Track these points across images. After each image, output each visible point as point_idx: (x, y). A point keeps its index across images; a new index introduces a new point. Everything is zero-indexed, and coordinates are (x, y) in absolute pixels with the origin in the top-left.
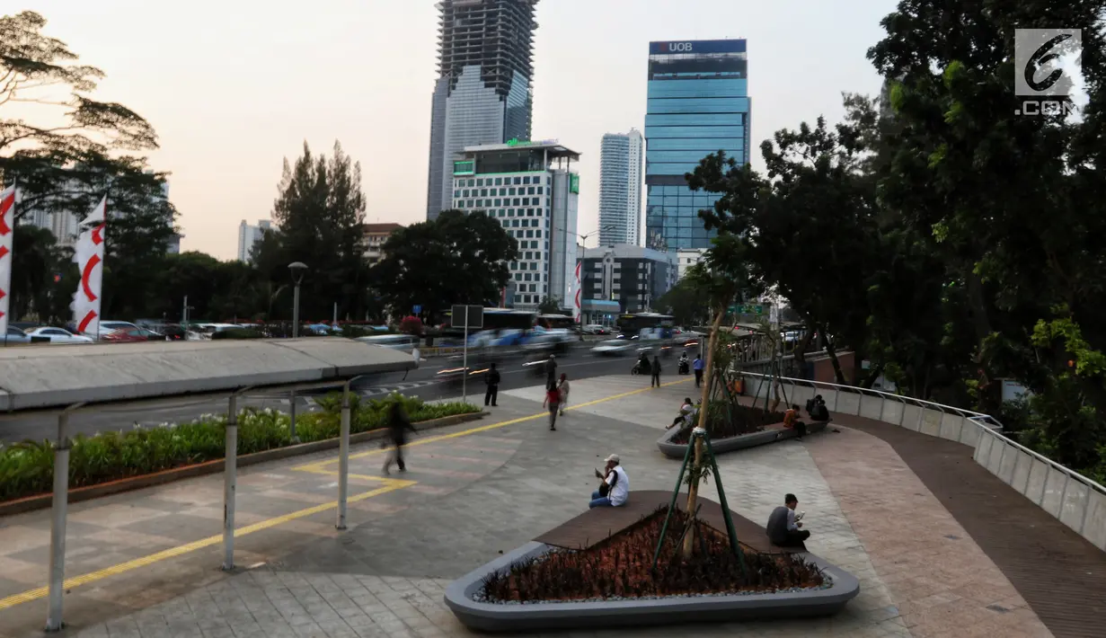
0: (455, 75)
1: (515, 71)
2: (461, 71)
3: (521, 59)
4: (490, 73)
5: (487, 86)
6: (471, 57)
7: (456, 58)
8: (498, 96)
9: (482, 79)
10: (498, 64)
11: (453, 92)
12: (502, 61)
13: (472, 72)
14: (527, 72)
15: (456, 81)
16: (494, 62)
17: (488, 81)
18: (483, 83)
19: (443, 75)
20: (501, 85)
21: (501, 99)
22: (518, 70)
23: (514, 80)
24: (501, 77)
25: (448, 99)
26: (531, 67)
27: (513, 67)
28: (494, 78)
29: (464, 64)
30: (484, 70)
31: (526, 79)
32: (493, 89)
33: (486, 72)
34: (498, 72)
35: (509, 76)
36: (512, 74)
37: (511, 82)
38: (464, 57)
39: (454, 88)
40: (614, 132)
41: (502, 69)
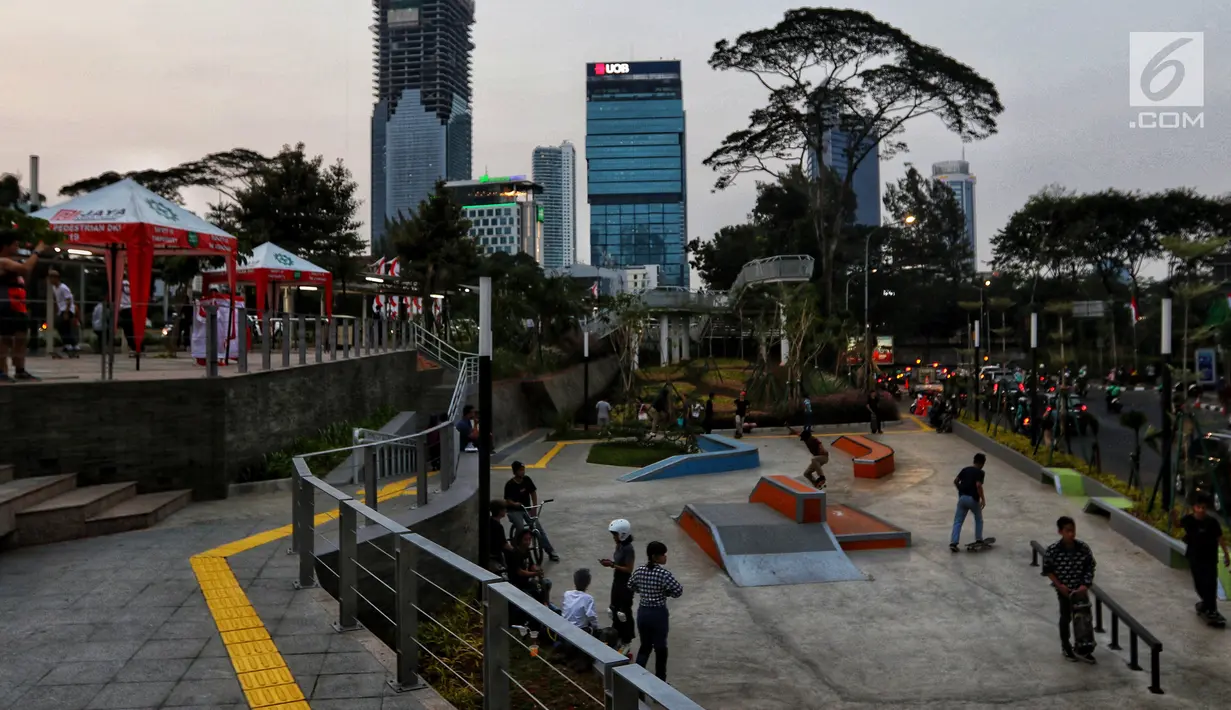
0: (394, 98)
1: (455, 95)
2: (400, 95)
3: (459, 81)
4: (430, 97)
5: (427, 110)
6: (410, 80)
7: (394, 81)
8: (440, 120)
9: (423, 102)
10: (438, 88)
11: (393, 116)
12: (442, 85)
13: (411, 97)
14: (466, 94)
15: (395, 105)
16: (434, 86)
17: (429, 106)
18: (424, 107)
19: (381, 99)
20: (442, 109)
21: (442, 123)
22: (458, 93)
23: (454, 103)
24: (442, 102)
25: (387, 124)
26: (470, 89)
27: (454, 90)
28: (434, 102)
29: (403, 88)
30: (424, 94)
31: (465, 102)
32: (435, 113)
33: (426, 96)
34: (438, 95)
35: (448, 99)
36: (452, 96)
37: (451, 105)
38: (402, 81)
39: (393, 112)
40: (545, 145)
41: (442, 93)
